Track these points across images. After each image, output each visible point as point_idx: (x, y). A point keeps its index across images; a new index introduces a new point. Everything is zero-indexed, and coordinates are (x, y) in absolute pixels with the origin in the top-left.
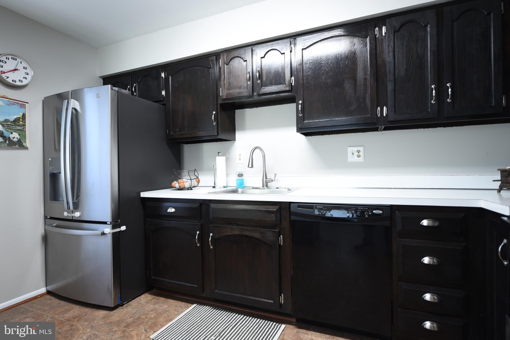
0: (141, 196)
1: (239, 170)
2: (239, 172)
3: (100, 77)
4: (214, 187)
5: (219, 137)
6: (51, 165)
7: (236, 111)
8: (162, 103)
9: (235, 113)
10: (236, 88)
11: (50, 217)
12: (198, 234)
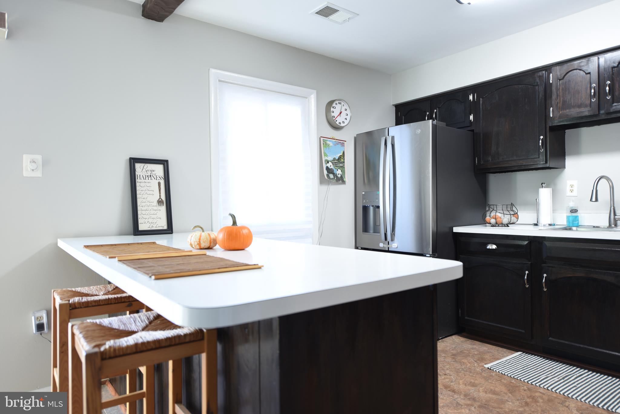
0: (454, 231)
1: (572, 205)
2: (572, 207)
3: (393, 105)
4: (536, 225)
5: (548, 165)
6: (364, 199)
7: (566, 131)
8: (469, 128)
9: (565, 134)
10: (574, 107)
11: (361, 248)
12: (527, 274)
